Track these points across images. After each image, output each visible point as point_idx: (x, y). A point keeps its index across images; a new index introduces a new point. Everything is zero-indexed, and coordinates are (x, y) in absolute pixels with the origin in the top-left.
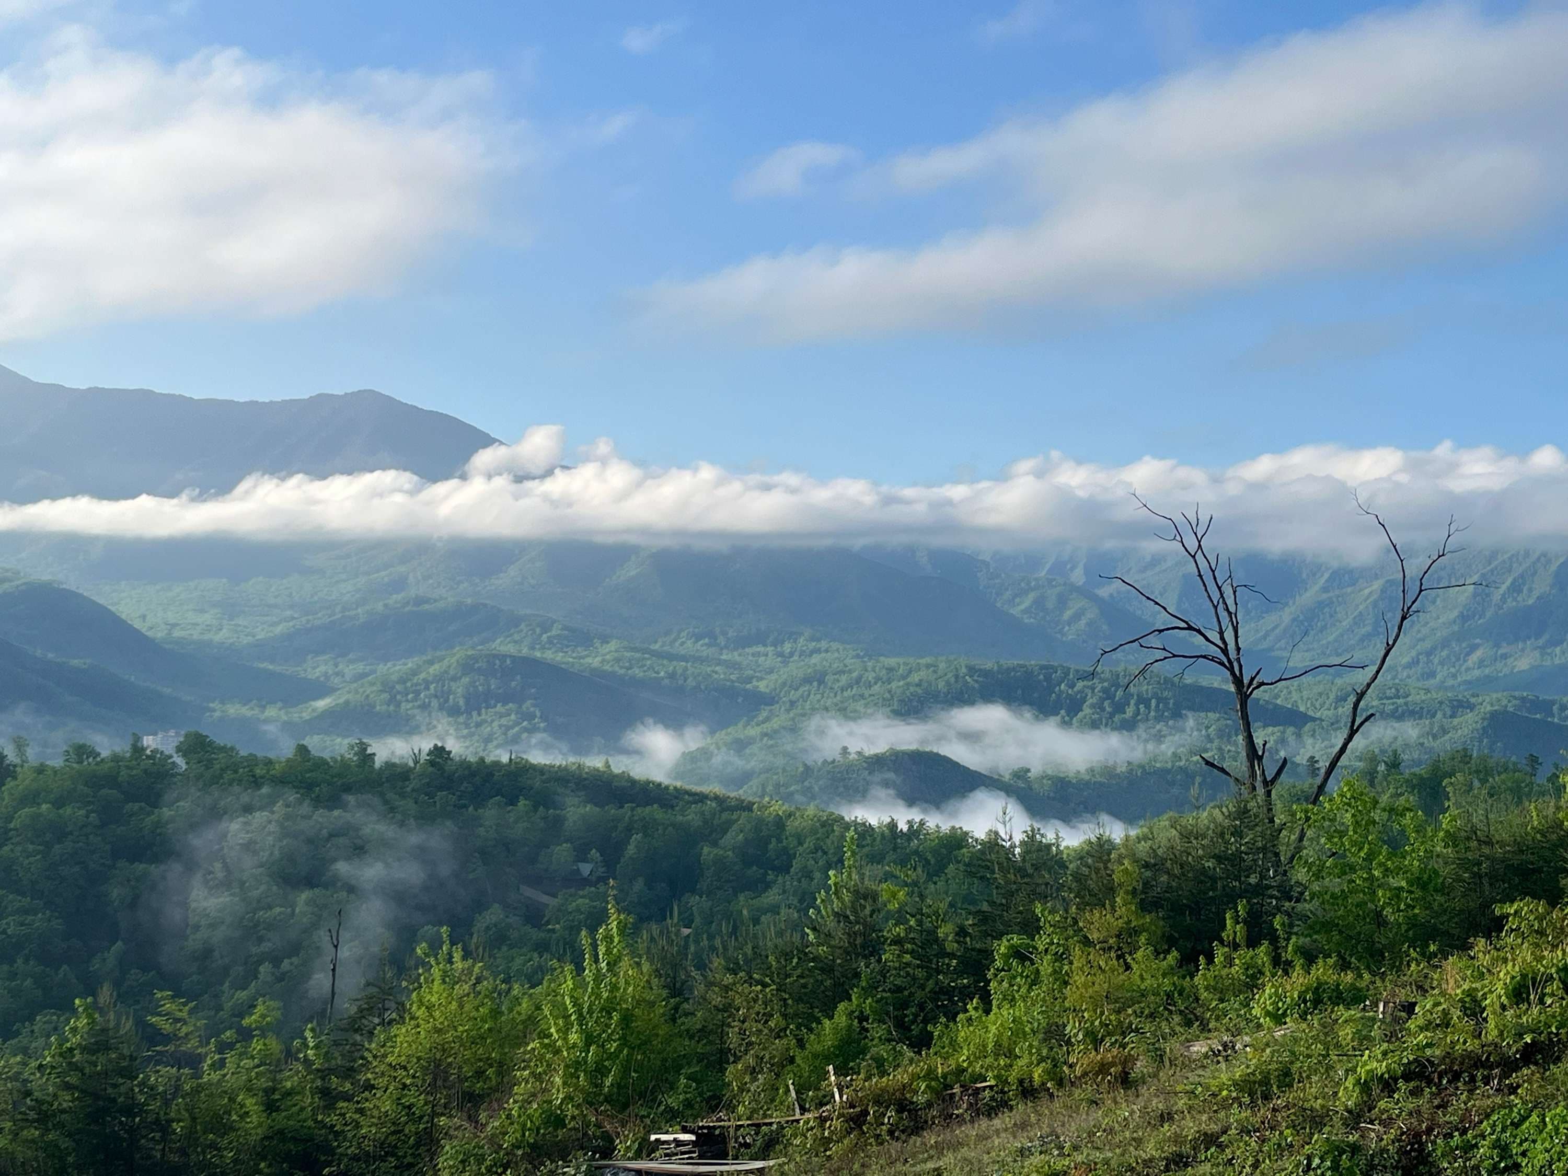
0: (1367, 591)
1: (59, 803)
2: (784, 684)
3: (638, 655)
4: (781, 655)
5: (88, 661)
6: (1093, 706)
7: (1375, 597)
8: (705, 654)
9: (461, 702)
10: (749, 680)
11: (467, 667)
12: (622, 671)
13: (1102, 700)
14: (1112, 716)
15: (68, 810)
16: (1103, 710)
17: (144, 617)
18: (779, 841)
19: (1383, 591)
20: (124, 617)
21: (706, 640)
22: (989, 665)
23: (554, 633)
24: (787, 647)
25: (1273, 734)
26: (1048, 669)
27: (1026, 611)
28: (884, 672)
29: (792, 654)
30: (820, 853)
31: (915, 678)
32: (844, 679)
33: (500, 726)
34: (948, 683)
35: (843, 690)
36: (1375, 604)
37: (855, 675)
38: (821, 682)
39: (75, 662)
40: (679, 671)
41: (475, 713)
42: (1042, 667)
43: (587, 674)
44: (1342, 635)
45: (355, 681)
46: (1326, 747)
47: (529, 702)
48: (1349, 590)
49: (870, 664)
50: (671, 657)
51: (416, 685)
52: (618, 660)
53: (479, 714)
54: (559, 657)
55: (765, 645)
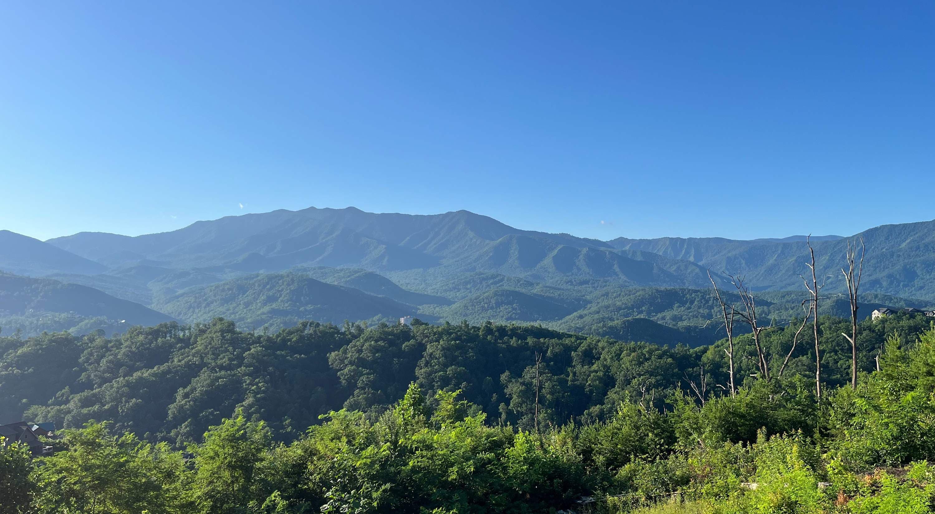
0: (790, 260)
1: (376, 341)
2: (595, 297)
3: (548, 289)
4: (593, 287)
5: (384, 296)
6: (698, 301)
7: (794, 262)
8: (569, 288)
9: (494, 305)
10: (584, 296)
11: (496, 294)
12: (544, 294)
13: (702, 299)
14: (704, 305)
15: (379, 343)
16: (702, 302)
17: (399, 281)
18: (596, 349)
19: (796, 260)
20: (393, 282)
21: (570, 283)
22: (662, 288)
23: (521, 283)
24: (596, 285)
25: (760, 309)
26: (683, 290)
27: (675, 271)
28: (628, 292)
29: (597, 287)
30: (610, 353)
31: (638, 294)
32: (615, 295)
33: (506, 312)
34: (649, 295)
35: (615, 298)
36: (794, 264)
37: (618, 293)
38: (607, 296)
39: (379, 296)
40: (561, 294)
41: (498, 308)
42: (681, 289)
43: (532, 295)
44: (782, 275)
45: (462, 299)
46: (779, 313)
47: (515, 305)
48: (784, 260)
49: (623, 290)
50: (559, 289)
51: (480, 300)
52: (542, 291)
53: (500, 309)
54: (524, 290)
55: (589, 285)
